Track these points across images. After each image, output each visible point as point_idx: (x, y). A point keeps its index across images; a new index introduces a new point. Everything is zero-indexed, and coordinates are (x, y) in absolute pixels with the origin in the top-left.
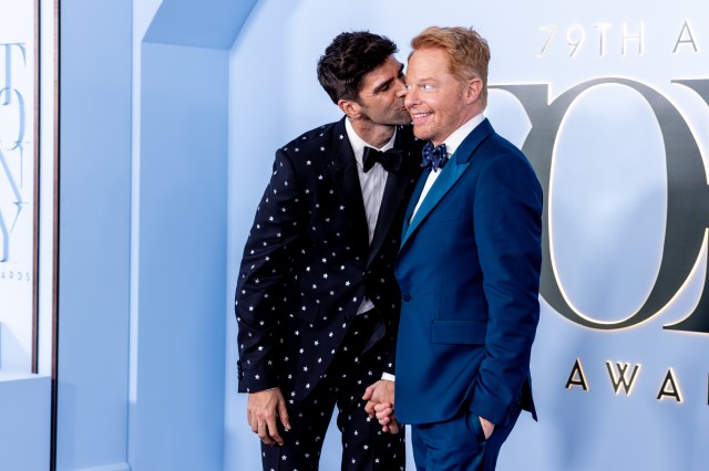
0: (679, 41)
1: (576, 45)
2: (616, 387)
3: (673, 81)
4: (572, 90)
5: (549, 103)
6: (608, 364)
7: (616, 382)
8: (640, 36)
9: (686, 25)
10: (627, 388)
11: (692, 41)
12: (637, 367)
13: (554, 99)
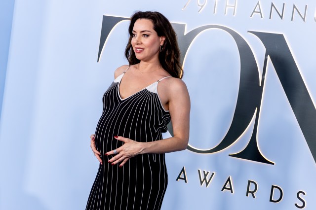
0: (254, 12)
1: (202, 6)
2: (202, 183)
3: (248, 31)
4: (197, 29)
5: (185, 34)
6: (199, 171)
7: (202, 180)
8: (235, 7)
9: (258, 4)
10: (207, 184)
11: (260, 12)
12: (213, 174)
13: (187, 33)
